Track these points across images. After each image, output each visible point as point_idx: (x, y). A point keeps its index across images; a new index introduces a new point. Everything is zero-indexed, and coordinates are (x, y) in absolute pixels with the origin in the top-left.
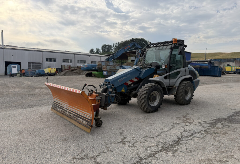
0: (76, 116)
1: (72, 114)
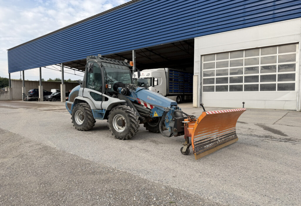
0: (227, 137)
1: (223, 138)
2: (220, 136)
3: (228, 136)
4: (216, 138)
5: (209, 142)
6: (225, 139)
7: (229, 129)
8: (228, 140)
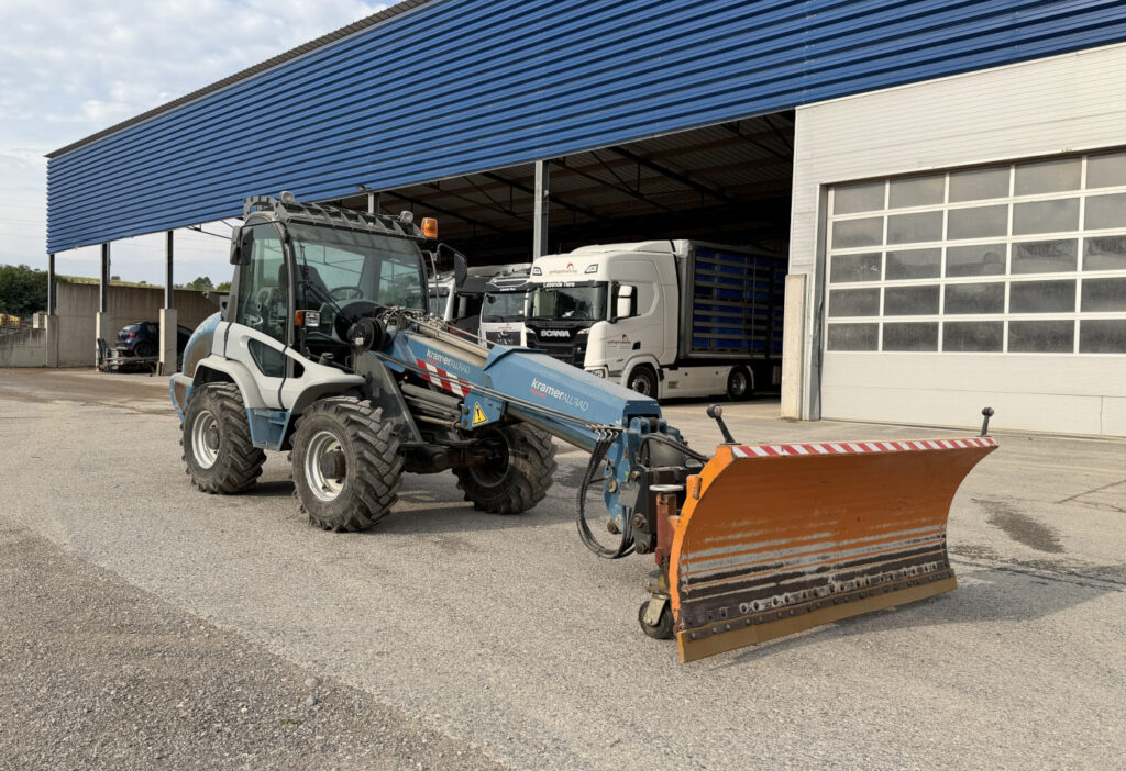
0: (885, 568)
1: (861, 574)
2: (842, 563)
3: (898, 566)
4: (815, 568)
5: (773, 585)
6: (874, 580)
7: (905, 533)
8: (891, 583)
